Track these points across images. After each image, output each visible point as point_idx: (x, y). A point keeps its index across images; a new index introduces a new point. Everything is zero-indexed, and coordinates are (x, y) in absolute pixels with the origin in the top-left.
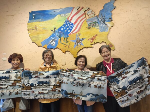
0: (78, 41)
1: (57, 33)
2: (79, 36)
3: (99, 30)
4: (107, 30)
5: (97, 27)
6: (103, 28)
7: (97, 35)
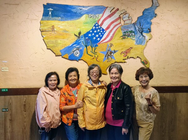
0: (109, 53)
1: (83, 40)
2: (111, 46)
3: (135, 42)
4: (144, 42)
5: (133, 38)
6: (140, 39)
7: (132, 48)
